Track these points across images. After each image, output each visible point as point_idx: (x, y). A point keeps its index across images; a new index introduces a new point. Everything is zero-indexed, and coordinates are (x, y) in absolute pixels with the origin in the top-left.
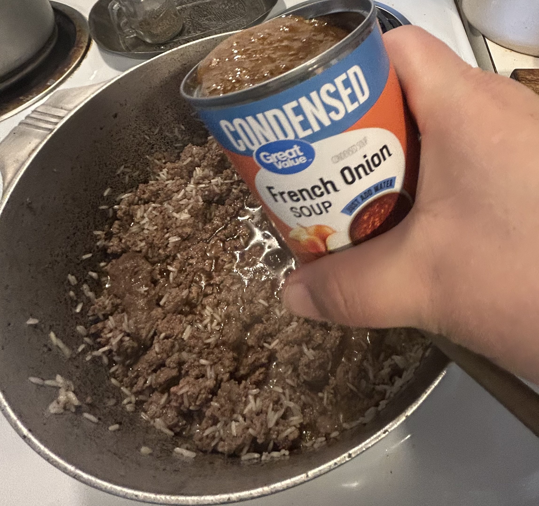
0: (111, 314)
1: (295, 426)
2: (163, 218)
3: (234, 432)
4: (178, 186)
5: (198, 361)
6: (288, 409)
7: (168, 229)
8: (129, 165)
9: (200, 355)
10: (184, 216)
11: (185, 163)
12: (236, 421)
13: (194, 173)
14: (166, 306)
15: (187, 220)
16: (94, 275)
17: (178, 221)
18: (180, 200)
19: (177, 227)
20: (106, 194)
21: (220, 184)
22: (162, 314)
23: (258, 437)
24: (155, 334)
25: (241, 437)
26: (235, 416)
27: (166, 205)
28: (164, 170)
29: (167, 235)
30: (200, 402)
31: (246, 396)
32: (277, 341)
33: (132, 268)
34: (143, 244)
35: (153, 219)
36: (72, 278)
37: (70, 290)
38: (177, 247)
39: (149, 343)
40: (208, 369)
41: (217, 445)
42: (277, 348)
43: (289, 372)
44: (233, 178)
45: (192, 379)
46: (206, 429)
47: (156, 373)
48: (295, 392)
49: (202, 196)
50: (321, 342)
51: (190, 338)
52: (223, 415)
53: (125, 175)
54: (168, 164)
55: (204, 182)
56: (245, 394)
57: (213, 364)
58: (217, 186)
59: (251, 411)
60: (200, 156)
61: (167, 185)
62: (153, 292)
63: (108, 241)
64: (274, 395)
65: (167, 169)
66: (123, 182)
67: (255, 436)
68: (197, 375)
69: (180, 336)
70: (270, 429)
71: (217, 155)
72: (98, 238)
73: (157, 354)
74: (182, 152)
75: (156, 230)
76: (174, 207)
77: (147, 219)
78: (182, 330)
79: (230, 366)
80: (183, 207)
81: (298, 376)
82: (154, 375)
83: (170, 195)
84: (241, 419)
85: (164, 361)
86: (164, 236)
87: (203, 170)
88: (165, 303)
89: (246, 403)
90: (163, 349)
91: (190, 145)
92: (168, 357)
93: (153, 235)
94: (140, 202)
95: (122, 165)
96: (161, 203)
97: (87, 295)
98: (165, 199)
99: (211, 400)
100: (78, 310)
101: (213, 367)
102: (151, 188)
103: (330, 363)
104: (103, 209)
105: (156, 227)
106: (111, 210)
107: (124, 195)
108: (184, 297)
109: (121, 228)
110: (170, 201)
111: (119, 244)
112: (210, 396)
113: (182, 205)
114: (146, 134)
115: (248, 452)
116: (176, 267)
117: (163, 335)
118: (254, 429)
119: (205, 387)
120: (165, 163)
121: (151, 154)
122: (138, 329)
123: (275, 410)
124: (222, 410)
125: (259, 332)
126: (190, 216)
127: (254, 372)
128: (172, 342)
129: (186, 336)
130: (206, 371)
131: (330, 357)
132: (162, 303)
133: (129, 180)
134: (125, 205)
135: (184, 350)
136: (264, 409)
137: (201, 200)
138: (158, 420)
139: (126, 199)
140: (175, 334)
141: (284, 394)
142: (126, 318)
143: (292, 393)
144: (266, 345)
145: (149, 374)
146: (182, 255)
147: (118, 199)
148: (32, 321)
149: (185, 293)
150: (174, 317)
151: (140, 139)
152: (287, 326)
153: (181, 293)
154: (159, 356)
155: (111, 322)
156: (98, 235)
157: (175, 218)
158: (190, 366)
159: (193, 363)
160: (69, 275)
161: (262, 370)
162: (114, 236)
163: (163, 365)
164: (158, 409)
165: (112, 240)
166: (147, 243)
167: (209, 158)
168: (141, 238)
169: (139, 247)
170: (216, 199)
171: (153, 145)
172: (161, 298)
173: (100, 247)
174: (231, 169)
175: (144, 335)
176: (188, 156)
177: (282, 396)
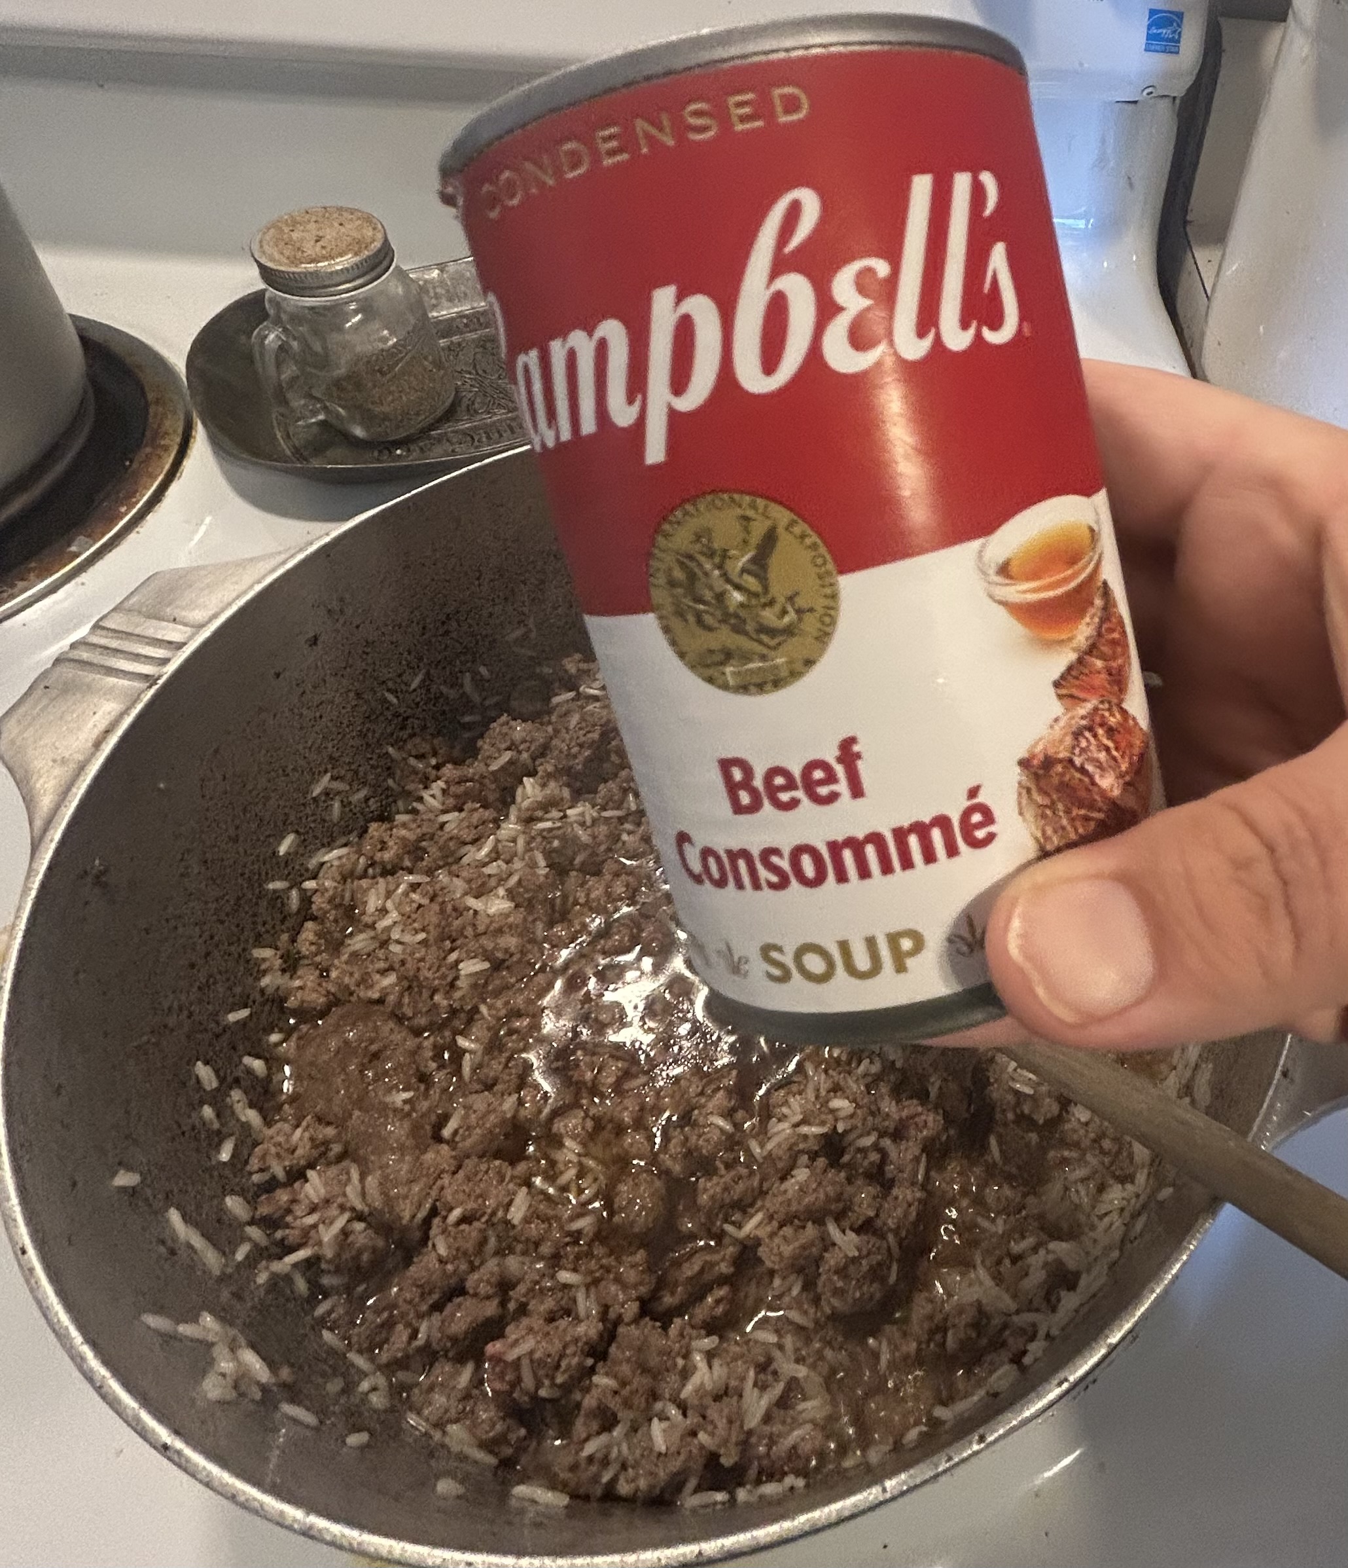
0: (312, 1166)
1: (813, 1422)
2: (442, 911)
3: (660, 1444)
4: (476, 827)
5: (553, 1277)
6: (793, 1384)
7: (453, 941)
8: (343, 772)
9: (555, 1261)
10: (497, 905)
11: (494, 767)
12: (663, 1417)
13: (519, 791)
14: (457, 1139)
15: (507, 916)
16: (258, 1065)
17: (479, 917)
18: (485, 865)
19: (477, 936)
20: (283, 849)
21: (589, 822)
22: (452, 1161)
23: (722, 1451)
24: (434, 1212)
25: (679, 1453)
26: (658, 1406)
27: (442, 876)
28: (434, 785)
29: (453, 956)
30: (566, 1376)
31: (686, 1356)
32: (759, 1217)
33: (363, 1045)
34: (391, 979)
35: (414, 916)
36: (204, 1072)
37: (202, 1103)
38: (480, 986)
39: (417, 1235)
40: (581, 1296)
41: (614, 1480)
42: (762, 1233)
43: (795, 1291)
44: (625, 805)
45: (541, 1322)
46: (587, 1439)
47: (441, 1312)
48: (808, 1341)
49: (544, 852)
50: (871, 1213)
51: (527, 1220)
52: (627, 1404)
53: (332, 799)
54: (448, 770)
55: (547, 816)
56: (684, 1351)
57: (593, 1283)
58: (583, 824)
59: (700, 1391)
60: (533, 748)
61: (442, 826)
62: (424, 1105)
63: (288, 975)
64: (757, 1350)
65: (446, 782)
66: (327, 818)
67: (713, 1448)
68: (551, 1312)
69: (500, 1214)
70: (750, 1433)
71: (581, 746)
72: (263, 967)
73: (441, 1261)
74: (482, 736)
75: (424, 942)
76: (469, 881)
77: (394, 915)
78: (507, 1200)
79: (641, 1283)
80: (493, 882)
81: (816, 1301)
82: (436, 1318)
83: (453, 853)
84: (673, 1412)
85: (463, 1281)
86: (445, 958)
87: (544, 785)
88: (456, 1132)
89: (686, 1374)
90: (458, 1249)
91: (504, 718)
92: (473, 1268)
93: (417, 955)
94: (370, 871)
95: (326, 772)
96: (430, 872)
97: (243, 1119)
98: (441, 863)
99: (592, 1371)
100: (225, 1156)
101: (593, 1290)
102: (403, 832)
103: (895, 1267)
104: (275, 891)
105: (422, 936)
106: (294, 893)
107: (327, 853)
108: (509, 1115)
109: (323, 941)
110: (454, 867)
111: (320, 985)
112: (590, 1362)
113: (489, 876)
114: (389, 690)
115: (698, 1489)
116: (477, 1040)
117: (457, 1213)
118: (712, 1434)
119: (576, 1340)
120: (437, 767)
121: (399, 744)
122: (388, 1200)
123: (762, 1387)
124: (625, 1392)
125: (712, 1197)
126: (513, 905)
127: (702, 1298)
128: (480, 1230)
129: (516, 1214)
130: (575, 1301)
131: (896, 1250)
132: (446, 1132)
133: (342, 812)
134: (333, 879)
135: (512, 1251)
136: (733, 1383)
137: (542, 863)
138: (453, 1428)
139: (336, 863)
140: (489, 1211)
141: (780, 1347)
142: (355, 1175)
143: (799, 1344)
144: (728, 1228)
145: (421, 1316)
146: (490, 1007)
147: (313, 863)
148: (125, 1179)
149: (509, 1103)
150: (484, 1167)
151: (373, 704)
152: (783, 1179)
153: (501, 1105)
154: (450, 1267)
155: (314, 1186)
156: (264, 960)
157: (471, 912)
158: (532, 1290)
159: (537, 1283)
160: (199, 1063)
161: (722, 1292)
162: (302, 962)
163: (460, 1290)
164: (453, 1403)
165: (299, 973)
166: (401, 978)
167: (561, 752)
168: (382, 965)
169: (377, 987)
170: (578, 860)
171: (407, 718)
172: (444, 1119)
173: (270, 991)
174: (618, 780)
175: (407, 1215)
176: (503, 746)
177: (777, 1354)
